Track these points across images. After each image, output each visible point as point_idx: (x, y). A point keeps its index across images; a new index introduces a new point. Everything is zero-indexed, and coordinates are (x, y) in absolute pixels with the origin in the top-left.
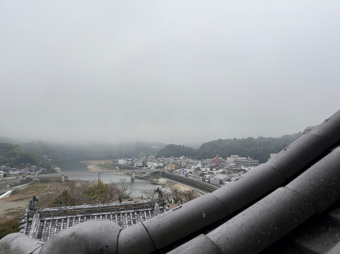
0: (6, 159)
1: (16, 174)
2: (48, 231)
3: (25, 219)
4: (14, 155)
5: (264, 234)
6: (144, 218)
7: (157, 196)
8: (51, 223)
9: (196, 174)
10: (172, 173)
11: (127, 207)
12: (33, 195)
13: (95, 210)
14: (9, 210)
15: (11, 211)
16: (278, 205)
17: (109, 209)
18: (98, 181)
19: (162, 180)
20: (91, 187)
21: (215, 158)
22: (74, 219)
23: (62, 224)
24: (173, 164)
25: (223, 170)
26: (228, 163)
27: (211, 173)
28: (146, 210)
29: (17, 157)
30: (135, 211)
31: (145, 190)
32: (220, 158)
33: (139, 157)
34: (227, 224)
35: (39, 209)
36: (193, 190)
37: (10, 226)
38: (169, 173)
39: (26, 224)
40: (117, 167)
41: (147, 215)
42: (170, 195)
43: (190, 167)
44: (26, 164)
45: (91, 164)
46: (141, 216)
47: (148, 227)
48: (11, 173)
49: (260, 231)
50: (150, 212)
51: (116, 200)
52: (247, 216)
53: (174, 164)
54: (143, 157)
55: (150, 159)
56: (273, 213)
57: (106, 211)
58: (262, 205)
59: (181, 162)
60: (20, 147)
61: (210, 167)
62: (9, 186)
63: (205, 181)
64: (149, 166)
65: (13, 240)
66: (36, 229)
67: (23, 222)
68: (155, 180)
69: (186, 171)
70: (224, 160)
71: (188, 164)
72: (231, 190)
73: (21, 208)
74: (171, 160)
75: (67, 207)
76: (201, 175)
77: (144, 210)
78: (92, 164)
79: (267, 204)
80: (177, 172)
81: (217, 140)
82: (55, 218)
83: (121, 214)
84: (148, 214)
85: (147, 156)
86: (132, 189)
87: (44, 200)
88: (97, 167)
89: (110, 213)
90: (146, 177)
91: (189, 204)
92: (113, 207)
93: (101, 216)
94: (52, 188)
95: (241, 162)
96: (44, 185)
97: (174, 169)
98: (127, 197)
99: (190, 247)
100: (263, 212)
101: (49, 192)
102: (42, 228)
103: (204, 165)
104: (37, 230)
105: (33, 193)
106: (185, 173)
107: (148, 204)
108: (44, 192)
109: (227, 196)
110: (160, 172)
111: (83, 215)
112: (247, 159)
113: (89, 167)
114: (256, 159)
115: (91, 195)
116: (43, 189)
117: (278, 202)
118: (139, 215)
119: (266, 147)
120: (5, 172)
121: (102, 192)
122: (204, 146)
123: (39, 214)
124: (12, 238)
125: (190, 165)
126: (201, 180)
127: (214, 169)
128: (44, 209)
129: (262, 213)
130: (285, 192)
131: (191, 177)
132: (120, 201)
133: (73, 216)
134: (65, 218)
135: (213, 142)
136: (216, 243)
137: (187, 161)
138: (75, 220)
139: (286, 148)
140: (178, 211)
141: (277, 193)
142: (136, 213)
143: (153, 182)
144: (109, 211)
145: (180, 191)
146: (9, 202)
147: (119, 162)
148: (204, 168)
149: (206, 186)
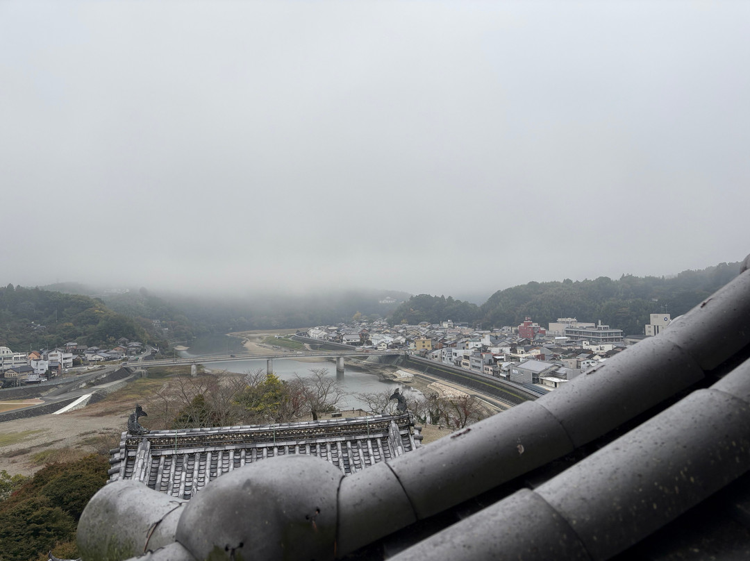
0: (78, 328)
1: (99, 360)
2: (169, 477)
3: (122, 453)
4: (94, 320)
5: (666, 491)
6: (367, 454)
7: (395, 408)
8: (174, 462)
9: (479, 359)
10: (424, 357)
11: (330, 430)
12: (134, 402)
13: (263, 435)
14: (87, 434)
15: (91, 436)
16: (695, 428)
17: (292, 433)
18: (268, 373)
19: (404, 374)
20: (253, 387)
21: (522, 325)
22: (220, 454)
23: (197, 464)
24: (428, 338)
25: (539, 351)
26: (553, 337)
27: (512, 358)
28: (371, 436)
29: (99, 325)
30: (348, 438)
31: (366, 394)
32: (534, 325)
33: (353, 324)
34: (580, 469)
35: (149, 433)
36: (473, 396)
37: (90, 467)
38: (419, 358)
39: (123, 464)
40: (307, 345)
41: (373, 448)
42: (422, 405)
43: (465, 345)
44: (117, 338)
45: (252, 339)
46: (360, 450)
47: (400, 471)
48: (89, 357)
49: (656, 484)
50: (379, 441)
51: (306, 414)
52: (624, 451)
53: (430, 339)
54: (361, 322)
55: (375, 327)
56: (685, 447)
57: (286, 440)
58: (659, 428)
59: (445, 334)
60: (104, 304)
61: (511, 345)
62: (84, 385)
63: (499, 377)
64: (375, 343)
65: (120, 494)
66: (143, 473)
67: (118, 459)
68: (388, 372)
69: (456, 354)
70: (542, 329)
71: (459, 339)
72: (580, 395)
73: (110, 431)
74: (424, 329)
75: (205, 429)
76: (490, 363)
77: (366, 437)
78: (254, 338)
79: (671, 426)
80: (436, 357)
81: (526, 283)
82: (182, 452)
83: (318, 446)
84: (375, 447)
85: (371, 321)
86: (339, 392)
87: (157, 413)
88: (264, 344)
89: (294, 443)
90: (369, 366)
91: (485, 424)
92: (301, 430)
93: (276, 450)
94: (172, 389)
95: (580, 333)
96: (155, 383)
97: (430, 349)
98: (330, 410)
99: (500, 516)
100: (663, 443)
101: (167, 398)
102: (156, 471)
103: (496, 341)
104: (145, 475)
105: (134, 399)
106: (454, 357)
107: (374, 423)
108: (157, 398)
109: (572, 409)
110: (399, 355)
111: (238, 447)
112: (596, 327)
113: (246, 345)
114: (615, 327)
115: (253, 404)
116: (153, 392)
117: (696, 422)
118: (356, 447)
119: (640, 299)
120: (76, 356)
121: (276, 398)
122: (497, 297)
123: (149, 443)
124: (118, 490)
125: (464, 340)
126: (491, 373)
127: (519, 350)
128: (158, 433)
129: (661, 446)
130: (711, 400)
131: (469, 367)
132: (315, 418)
133: (218, 449)
134: (203, 452)
135: (518, 288)
136: (558, 509)
137: (459, 332)
138: (223, 456)
139: (705, 302)
140: (462, 440)
141: (694, 401)
142: (349, 444)
143: (384, 376)
144: (291, 439)
145: (444, 397)
146: (88, 417)
147: (311, 335)
148: (496, 346)
149: (503, 388)
